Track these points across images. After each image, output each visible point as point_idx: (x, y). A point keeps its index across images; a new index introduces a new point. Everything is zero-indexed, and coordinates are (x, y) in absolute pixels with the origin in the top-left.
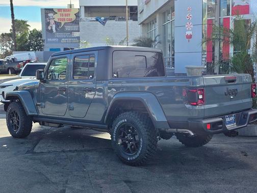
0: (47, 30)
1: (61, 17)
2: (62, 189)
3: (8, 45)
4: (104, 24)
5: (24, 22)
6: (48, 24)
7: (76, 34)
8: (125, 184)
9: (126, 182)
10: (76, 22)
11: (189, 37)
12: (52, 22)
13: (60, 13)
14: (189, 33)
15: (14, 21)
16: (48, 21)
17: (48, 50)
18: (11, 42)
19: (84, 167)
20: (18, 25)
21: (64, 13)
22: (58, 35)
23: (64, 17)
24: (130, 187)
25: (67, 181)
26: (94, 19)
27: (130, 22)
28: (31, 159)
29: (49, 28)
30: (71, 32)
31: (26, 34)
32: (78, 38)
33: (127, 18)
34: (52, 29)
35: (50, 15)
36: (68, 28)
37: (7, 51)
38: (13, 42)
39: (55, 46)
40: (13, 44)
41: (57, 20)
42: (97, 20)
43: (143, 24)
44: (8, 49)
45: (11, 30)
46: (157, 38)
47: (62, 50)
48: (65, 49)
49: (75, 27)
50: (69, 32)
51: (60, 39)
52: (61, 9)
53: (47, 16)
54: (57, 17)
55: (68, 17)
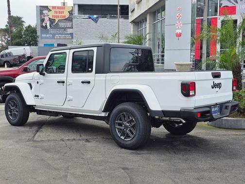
0: (42, 26)
1: (56, 14)
2: (63, 174)
3: (4, 40)
4: (96, 21)
5: (19, 18)
6: (43, 20)
7: (70, 31)
8: (123, 171)
9: (123, 169)
10: (70, 19)
11: (179, 35)
12: (46, 19)
13: (55, 10)
14: (178, 31)
15: (10, 17)
16: (43, 17)
17: (42, 45)
18: (7, 37)
19: (83, 154)
20: (15, 21)
21: (58, 10)
22: (52, 31)
23: (58, 14)
24: (128, 174)
25: (68, 167)
26: (87, 16)
27: (122, 20)
28: (32, 147)
29: (44, 25)
30: (65, 29)
31: (21, 29)
32: (72, 34)
33: (119, 17)
34: (46, 26)
35: (45, 12)
36: (61, 25)
37: (3, 46)
38: (8, 37)
39: (49, 42)
40: (9, 39)
41: (51, 17)
42: (90, 18)
43: (133, 22)
44: (4, 43)
45: (6, 26)
46: (148, 36)
47: (56, 45)
48: (59, 45)
49: (69, 24)
50: (63, 28)
51: (54, 35)
52: (56, 7)
53: (41, 13)
54: (51, 14)
55: (62, 15)
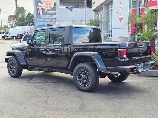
0: (37, 13)
1: (46, 6)
3: (13, 22)
4: (71, 10)
5: (23, 8)
6: (37, 10)
7: (54, 16)
8: (78, 98)
10: (54, 9)
11: (121, 19)
12: (40, 8)
13: (45, 3)
14: (121, 17)
15: (17, 8)
16: (38, 8)
17: (37, 25)
18: (15, 20)
19: (57, 90)
20: (20, 10)
21: (47, 3)
22: (43, 16)
23: (47, 6)
26: (65, 7)
27: (87, 9)
29: (38, 12)
30: (51, 15)
31: (24, 16)
32: (56, 18)
33: (85, 7)
34: (40, 13)
35: (39, 4)
36: (49, 12)
37: (13, 26)
38: (16, 20)
39: (42, 23)
41: (43, 8)
42: (67, 8)
43: (94, 10)
44: (13, 24)
45: (15, 13)
46: (103, 19)
47: (46, 25)
48: (48, 25)
49: (54, 12)
50: (50, 15)
51: (45, 19)
52: (45, 1)
53: (37, 5)
54: (43, 6)
55: (50, 6)
